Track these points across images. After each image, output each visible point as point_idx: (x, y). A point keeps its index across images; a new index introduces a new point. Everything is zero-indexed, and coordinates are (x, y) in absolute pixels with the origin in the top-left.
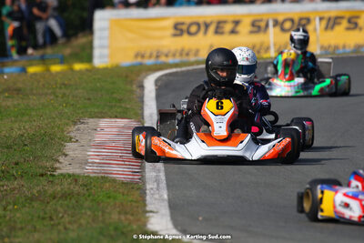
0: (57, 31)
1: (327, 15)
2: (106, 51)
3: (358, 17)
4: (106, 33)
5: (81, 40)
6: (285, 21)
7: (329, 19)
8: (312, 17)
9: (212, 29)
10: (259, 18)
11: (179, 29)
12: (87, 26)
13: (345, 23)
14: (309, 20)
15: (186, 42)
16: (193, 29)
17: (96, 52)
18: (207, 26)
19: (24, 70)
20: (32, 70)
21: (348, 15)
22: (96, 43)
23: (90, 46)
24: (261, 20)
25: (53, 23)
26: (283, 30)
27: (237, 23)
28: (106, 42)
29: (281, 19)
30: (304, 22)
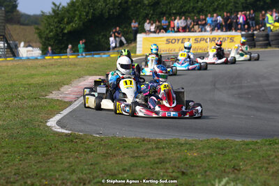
0: (125, 42)
1: (222, 37)
2: (141, 49)
4: (141, 43)
5: (133, 45)
6: (207, 38)
9: (180, 41)
11: (168, 41)
12: (135, 39)
13: (229, 40)
15: (171, 46)
16: (173, 41)
17: (138, 49)
18: (178, 40)
19: (109, 56)
20: (112, 56)
21: (230, 37)
22: (138, 46)
23: (135, 47)
24: (198, 38)
25: (123, 39)
26: (206, 42)
27: (189, 39)
28: (141, 46)
29: (205, 38)
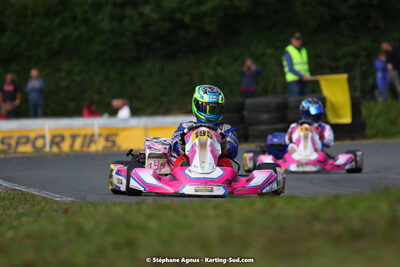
1: (83, 132)
3: (116, 135)
6: (37, 138)
7: (85, 136)
8: (67, 134)
10: (9, 134)
14: (63, 138)
21: (105, 133)
24: (11, 138)
29: (32, 135)
30: (57, 140)
